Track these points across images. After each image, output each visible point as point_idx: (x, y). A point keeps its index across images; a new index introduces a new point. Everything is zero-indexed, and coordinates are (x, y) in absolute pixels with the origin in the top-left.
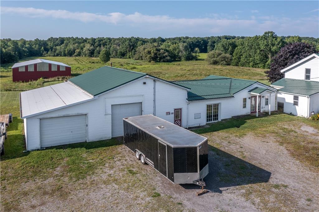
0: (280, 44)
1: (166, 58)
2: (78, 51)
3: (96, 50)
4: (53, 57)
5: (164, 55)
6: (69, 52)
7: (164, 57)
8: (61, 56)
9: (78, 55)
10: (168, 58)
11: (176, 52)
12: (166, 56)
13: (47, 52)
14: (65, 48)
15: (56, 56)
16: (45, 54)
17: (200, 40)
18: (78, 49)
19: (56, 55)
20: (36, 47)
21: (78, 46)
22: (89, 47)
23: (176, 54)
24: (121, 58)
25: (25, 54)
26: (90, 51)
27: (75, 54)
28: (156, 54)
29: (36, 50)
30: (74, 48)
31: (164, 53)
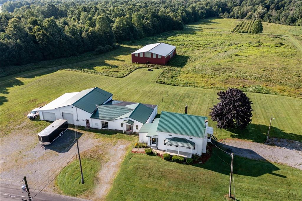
2: (250, 13)
3: (266, 14)
4: (227, 19)
6: (242, 14)
8: (234, 18)
9: (249, 18)
13: (223, 13)
14: (239, 10)
15: (229, 18)
16: (221, 15)
18: (251, 11)
19: (230, 16)
20: (215, 9)
21: (252, 8)
22: (260, 11)
24: (289, 24)
25: (203, 16)
26: (260, 15)
27: (247, 17)
29: (215, 12)
30: (247, 10)
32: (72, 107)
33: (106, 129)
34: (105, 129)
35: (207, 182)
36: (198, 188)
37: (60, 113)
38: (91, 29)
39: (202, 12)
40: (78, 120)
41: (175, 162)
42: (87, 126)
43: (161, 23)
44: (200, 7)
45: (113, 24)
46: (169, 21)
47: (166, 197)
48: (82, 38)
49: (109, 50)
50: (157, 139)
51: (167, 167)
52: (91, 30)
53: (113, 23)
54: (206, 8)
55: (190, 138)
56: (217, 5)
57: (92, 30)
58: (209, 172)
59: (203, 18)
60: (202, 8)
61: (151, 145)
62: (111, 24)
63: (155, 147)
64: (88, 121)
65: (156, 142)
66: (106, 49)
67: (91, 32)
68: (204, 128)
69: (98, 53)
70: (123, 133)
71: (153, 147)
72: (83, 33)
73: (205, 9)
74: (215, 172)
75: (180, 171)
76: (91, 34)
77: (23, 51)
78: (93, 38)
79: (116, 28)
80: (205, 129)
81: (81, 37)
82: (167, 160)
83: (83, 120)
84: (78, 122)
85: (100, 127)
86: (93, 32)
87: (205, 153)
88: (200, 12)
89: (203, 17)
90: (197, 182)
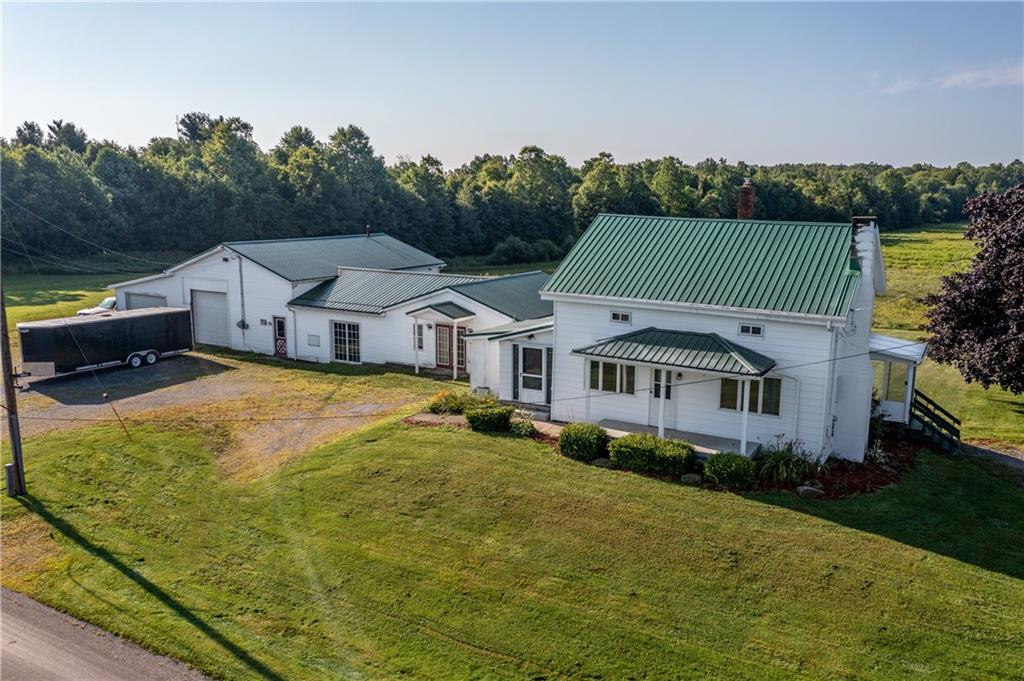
32: (226, 260)
33: (353, 363)
34: (347, 362)
35: (834, 590)
36: (746, 612)
37: (184, 297)
38: (491, 184)
39: (932, 200)
40: (243, 325)
41: (627, 469)
42: (277, 352)
43: (763, 206)
44: (925, 182)
45: (577, 188)
46: (793, 200)
47: (457, 622)
48: (458, 208)
49: (547, 257)
50: (550, 351)
51: (560, 484)
52: (492, 186)
53: (577, 184)
54: (948, 186)
55: (745, 330)
56: (998, 179)
57: (496, 186)
58: (871, 545)
59: (939, 220)
60: (934, 188)
61: (516, 395)
62: (574, 186)
63: (537, 408)
64: (280, 326)
65: (544, 377)
66: (536, 250)
67: (490, 194)
68: (847, 271)
69: (504, 259)
70: (413, 374)
71: (524, 406)
72: (462, 192)
73: (946, 191)
74: (920, 553)
75: (638, 508)
76: (490, 200)
77: (233, 208)
78: (495, 213)
79: (589, 199)
80: (850, 277)
81: (453, 205)
82: (580, 458)
83: (264, 322)
84: (245, 330)
85: (325, 352)
86: (498, 195)
87: (860, 459)
88: (923, 197)
89: (935, 216)
90: (753, 579)
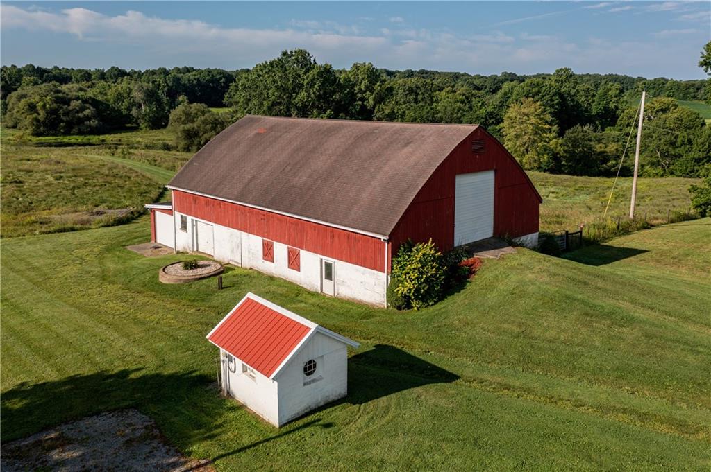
0: (316, 86)
1: (87, 123)
5: (81, 115)
7: (81, 121)
10: (94, 123)
11: (123, 107)
12: (88, 118)
17: (218, 77)
23: (125, 112)
28: (54, 112)
31: (82, 109)
